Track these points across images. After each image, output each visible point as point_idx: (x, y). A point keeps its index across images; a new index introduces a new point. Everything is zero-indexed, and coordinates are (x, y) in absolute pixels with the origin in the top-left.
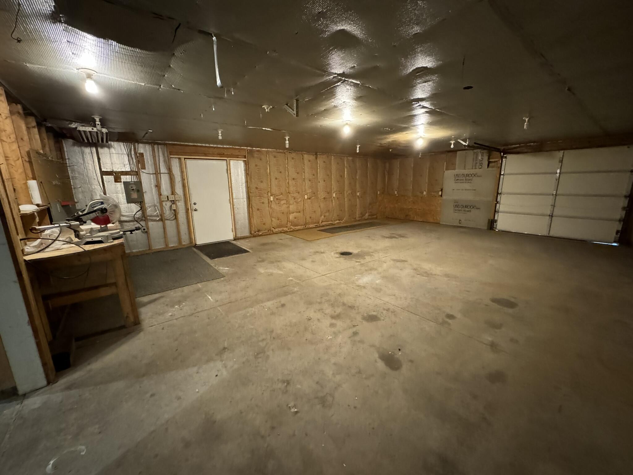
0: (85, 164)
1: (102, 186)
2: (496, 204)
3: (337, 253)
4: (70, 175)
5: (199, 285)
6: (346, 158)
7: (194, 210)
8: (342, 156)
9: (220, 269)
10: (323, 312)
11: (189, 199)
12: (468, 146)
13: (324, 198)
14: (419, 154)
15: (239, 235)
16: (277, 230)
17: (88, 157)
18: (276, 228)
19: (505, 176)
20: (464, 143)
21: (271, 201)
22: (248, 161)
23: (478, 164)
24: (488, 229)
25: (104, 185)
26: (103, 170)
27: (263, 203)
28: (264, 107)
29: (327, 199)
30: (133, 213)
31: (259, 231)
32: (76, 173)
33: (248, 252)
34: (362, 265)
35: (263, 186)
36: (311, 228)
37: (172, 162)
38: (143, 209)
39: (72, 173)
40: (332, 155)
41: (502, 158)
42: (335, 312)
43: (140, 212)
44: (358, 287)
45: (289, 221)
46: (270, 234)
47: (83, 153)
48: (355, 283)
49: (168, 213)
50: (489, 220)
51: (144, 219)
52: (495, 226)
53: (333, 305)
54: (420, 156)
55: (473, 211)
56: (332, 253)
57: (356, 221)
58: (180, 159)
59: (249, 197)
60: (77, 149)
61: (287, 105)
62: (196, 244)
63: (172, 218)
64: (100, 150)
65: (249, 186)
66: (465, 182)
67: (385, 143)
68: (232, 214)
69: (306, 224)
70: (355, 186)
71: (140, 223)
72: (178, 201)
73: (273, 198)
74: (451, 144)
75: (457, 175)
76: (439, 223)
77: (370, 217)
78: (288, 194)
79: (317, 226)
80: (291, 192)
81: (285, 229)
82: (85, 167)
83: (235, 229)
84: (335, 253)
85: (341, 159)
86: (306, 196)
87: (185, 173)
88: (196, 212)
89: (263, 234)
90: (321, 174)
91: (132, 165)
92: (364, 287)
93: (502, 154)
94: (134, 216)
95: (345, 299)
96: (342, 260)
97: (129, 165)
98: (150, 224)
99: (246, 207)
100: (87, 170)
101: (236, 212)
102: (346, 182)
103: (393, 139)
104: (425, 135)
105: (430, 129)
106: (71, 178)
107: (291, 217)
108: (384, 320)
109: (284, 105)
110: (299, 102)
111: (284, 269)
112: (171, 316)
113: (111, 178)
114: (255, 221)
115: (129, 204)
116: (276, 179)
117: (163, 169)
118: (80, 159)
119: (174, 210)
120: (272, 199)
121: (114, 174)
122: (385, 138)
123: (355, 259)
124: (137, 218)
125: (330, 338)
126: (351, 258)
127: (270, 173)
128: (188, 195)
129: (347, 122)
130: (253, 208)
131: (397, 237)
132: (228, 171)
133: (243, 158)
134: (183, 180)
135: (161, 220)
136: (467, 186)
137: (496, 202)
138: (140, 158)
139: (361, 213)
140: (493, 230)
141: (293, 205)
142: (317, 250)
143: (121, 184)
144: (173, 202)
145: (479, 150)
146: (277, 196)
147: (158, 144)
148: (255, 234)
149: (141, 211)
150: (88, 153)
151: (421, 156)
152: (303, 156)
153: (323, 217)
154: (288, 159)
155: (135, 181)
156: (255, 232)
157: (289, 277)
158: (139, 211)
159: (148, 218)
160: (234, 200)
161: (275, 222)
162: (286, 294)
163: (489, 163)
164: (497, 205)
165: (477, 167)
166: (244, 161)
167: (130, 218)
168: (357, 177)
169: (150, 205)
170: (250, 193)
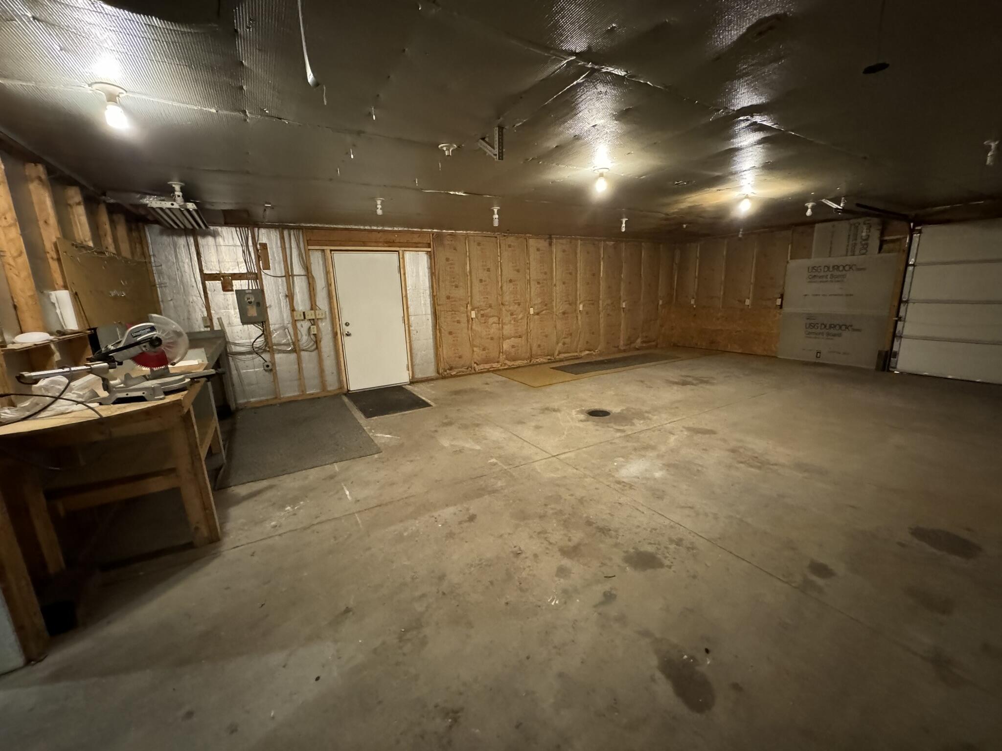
0: (179, 264)
1: (203, 297)
2: (896, 323)
3: (582, 412)
4: (157, 281)
5: (336, 467)
6: (602, 242)
7: (346, 334)
8: (597, 240)
9: (378, 436)
10: (546, 538)
11: (337, 317)
12: (844, 210)
13: (564, 313)
14: (739, 232)
15: (419, 376)
16: (481, 367)
17: (183, 251)
18: (480, 364)
19: (915, 267)
20: (835, 206)
21: (472, 318)
22: (434, 251)
23: (859, 246)
24: (877, 369)
25: (207, 295)
26: (205, 272)
27: (459, 322)
28: (442, 147)
29: (567, 313)
30: (251, 340)
31: (451, 369)
32: (166, 277)
33: (427, 405)
34: (628, 438)
35: (460, 293)
36: (540, 364)
37: (312, 258)
38: (266, 334)
39: (159, 277)
40: (577, 239)
41: (912, 232)
42: (570, 540)
43: (262, 339)
44: (618, 486)
45: (503, 353)
46: (470, 374)
47: (175, 246)
48: (613, 476)
49: (304, 339)
50: (880, 353)
51: (268, 349)
52: (892, 365)
53: (566, 524)
54: (740, 236)
55: (846, 334)
56: (574, 412)
57: (620, 351)
58: (323, 251)
59: (436, 312)
60: (166, 239)
61: (483, 139)
62: (348, 391)
63: (311, 346)
64: (201, 241)
65: (435, 294)
66: (832, 281)
67: (673, 213)
68: (408, 341)
69: (531, 357)
70: (619, 290)
71: (262, 356)
72: (320, 320)
73: (476, 314)
74: (807, 208)
75: (813, 268)
76: (777, 357)
77: (644, 345)
78: (501, 306)
79: (550, 361)
80: (507, 303)
81: (495, 365)
82: (178, 268)
83: (412, 366)
84: (579, 412)
85: (594, 244)
86: (532, 309)
87: (332, 274)
88: (348, 337)
89: (458, 374)
90: (558, 273)
91: (249, 263)
92: (631, 487)
93: (912, 224)
94: (253, 345)
95: (591, 512)
96: (591, 427)
97: (244, 263)
98: (277, 356)
99: (431, 328)
100: (181, 272)
101: (414, 337)
102: (603, 285)
103: (691, 202)
104: (755, 192)
105: (769, 179)
106: (158, 286)
107: (506, 345)
108: (670, 567)
109: (478, 141)
110: (504, 130)
111: (484, 441)
112: (275, 526)
113: (218, 284)
114: (446, 352)
115: (245, 326)
116: (481, 281)
117: (297, 269)
118: (171, 256)
119: (314, 335)
120: (474, 315)
121: (222, 279)
122: (677, 202)
123: (615, 423)
124: (256, 348)
125: (555, 603)
126: (607, 423)
127: (470, 272)
128: (336, 311)
129: (601, 171)
130: (443, 330)
131: (695, 382)
132: (401, 269)
133: (426, 247)
134: (329, 285)
135: (294, 351)
136: (835, 287)
137: (896, 319)
138: (262, 253)
139: (629, 338)
140: (888, 371)
141: (509, 325)
142: (547, 405)
143: (233, 294)
144: (313, 322)
145: (861, 220)
146: (481, 310)
147: (289, 228)
148: (445, 373)
149: (263, 336)
150: (182, 245)
151: (742, 234)
152: (527, 241)
153: (560, 344)
154: (501, 247)
155: (254, 288)
156: (446, 371)
157: (492, 457)
158: (261, 337)
159: (275, 347)
160: (410, 317)
161: (479, 353)
162: (480, 492)
163: (882, 243)
164: (899, 323)
165: (857, 252)
166: (428, 252)
167: (247, 348)
168: (622, 276)
169: (277, 326)
170: (436, 305)
